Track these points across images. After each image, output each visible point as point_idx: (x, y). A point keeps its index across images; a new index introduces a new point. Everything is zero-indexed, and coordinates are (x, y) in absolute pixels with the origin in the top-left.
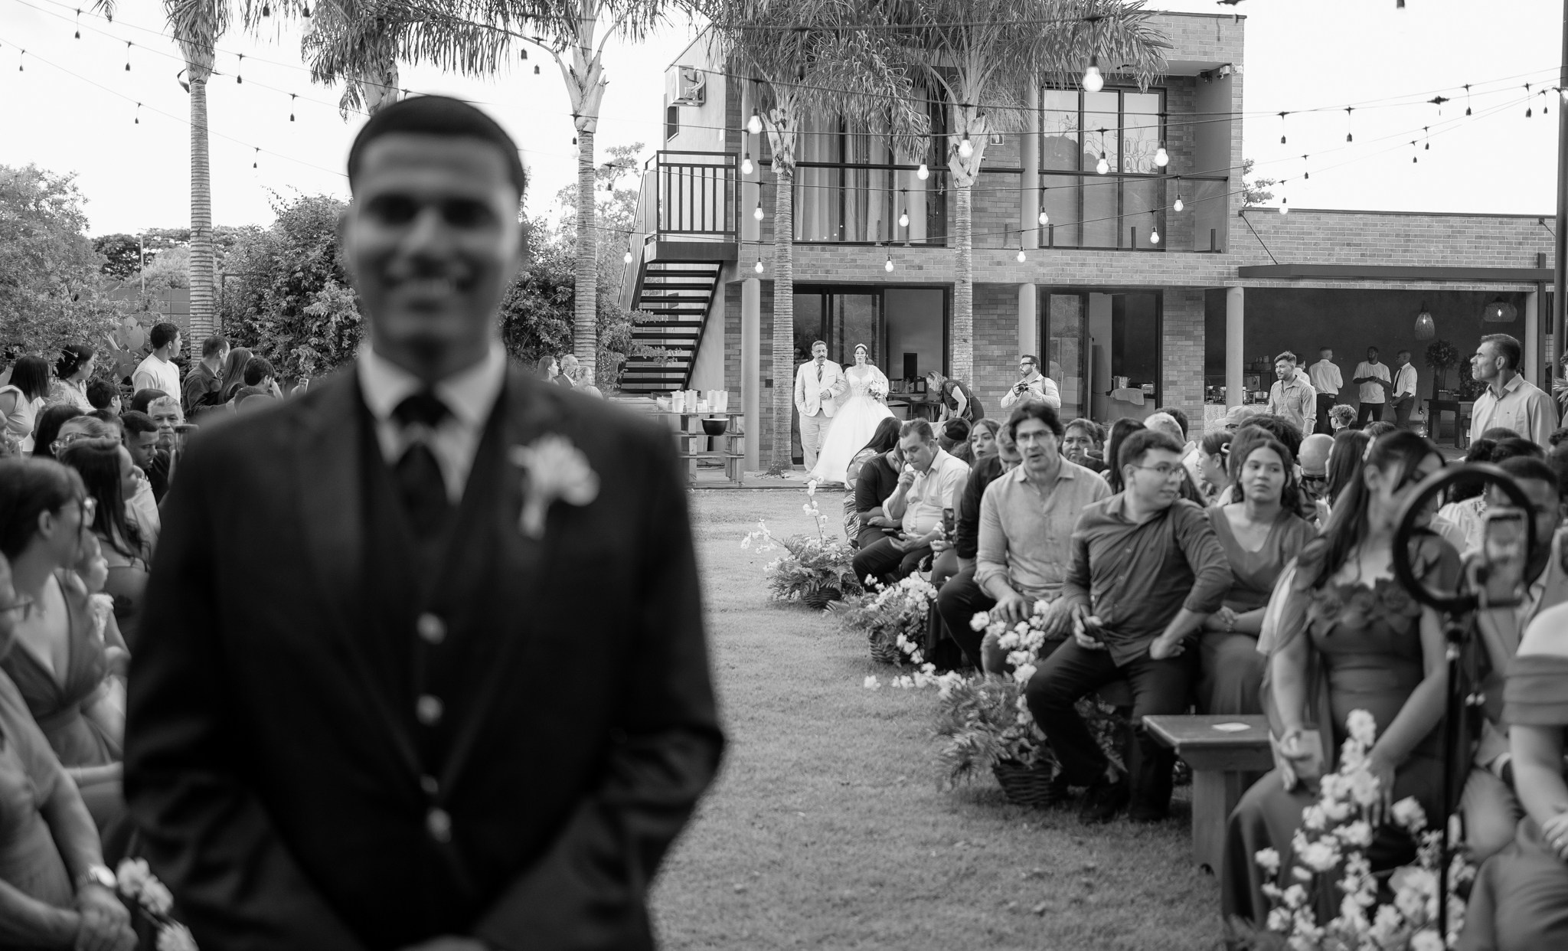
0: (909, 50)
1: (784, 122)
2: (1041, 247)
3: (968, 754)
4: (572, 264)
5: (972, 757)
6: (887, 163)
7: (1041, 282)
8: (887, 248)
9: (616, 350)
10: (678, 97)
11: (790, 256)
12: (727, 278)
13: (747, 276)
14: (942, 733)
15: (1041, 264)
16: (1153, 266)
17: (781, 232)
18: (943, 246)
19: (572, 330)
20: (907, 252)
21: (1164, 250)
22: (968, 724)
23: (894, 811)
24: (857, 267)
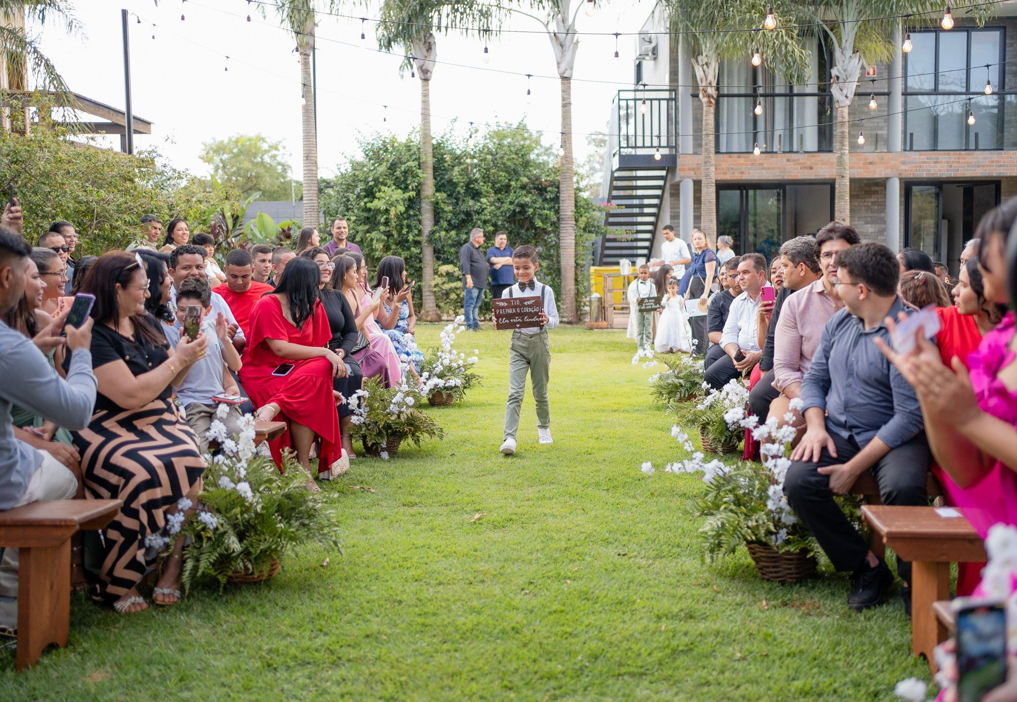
0: (800, 7)
1: (706, 64)
2: (905, 150)
3: (720, 535)
4: (556, 171)
5: (723, 537)
6: (788, 92)
7: (903, 176)
8: (787, 155)
9: (590, 232)
10: (638, 54)
11: (713, 162)
12: (671, 180)
13: (684, 177)
14: (703, 514)
15: (904, 163)
16: (992, 162)
17: (706, 144)
18: (831, 151)
19: (558, 219)
20: (801, 157)
21: (1002, 149)
22: (723, 507)
23: (651, 583)
24: (763, 169)
